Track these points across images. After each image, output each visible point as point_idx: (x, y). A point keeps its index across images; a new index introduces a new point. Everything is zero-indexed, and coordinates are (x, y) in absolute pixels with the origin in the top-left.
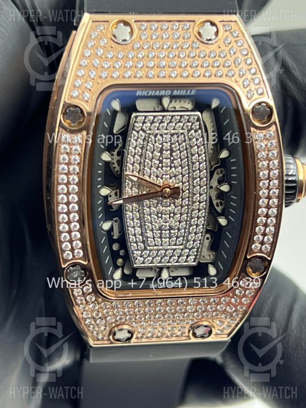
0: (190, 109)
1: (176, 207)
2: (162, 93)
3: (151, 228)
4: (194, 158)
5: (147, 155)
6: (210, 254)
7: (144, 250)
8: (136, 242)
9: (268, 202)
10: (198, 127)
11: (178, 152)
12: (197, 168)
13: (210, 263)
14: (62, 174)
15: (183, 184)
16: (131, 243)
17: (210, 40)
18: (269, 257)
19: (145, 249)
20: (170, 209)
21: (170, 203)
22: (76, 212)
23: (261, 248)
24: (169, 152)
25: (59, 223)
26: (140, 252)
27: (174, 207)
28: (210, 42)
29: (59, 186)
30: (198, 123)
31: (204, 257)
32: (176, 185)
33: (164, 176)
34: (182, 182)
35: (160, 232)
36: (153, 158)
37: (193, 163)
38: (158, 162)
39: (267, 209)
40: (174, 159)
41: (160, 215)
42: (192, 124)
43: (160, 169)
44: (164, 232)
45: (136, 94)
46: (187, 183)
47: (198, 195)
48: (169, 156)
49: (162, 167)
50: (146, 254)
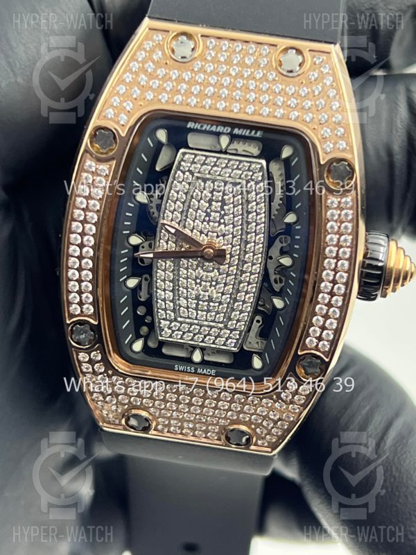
0: (255, 155)
1: (220, 275)
2: (220, 129)
3: (185, 295)
4: (250, 216)
5: (192, 203)
6: (259, 341)
7: (173, 322)
8: (165, 310)
9: (333, 288)
10: (260, 178)
11: (232, 205)
12: (253, 231)
13: (256, 353)
14: (78, 208)
15: (233, 246)
16: (158, 309)
17: (291, 71)
18: (327, 358)
19: (175, 320)
20: (213, 276)
21: (214, 269)
22: (90, 258)
23: (318, 345)
24: (220, 204)
25: (68, 268)
26: (168, 322)
27: (218, 274)
28: (291, 75)
29: (73, 223)
30: (261, 174)
31: (250, 343)
32: (224, 247)
33: (210, 233)
34: (231, 244)
35: (196, 301)
36: (198, 208)
37: (248, 223)
38: (205, 214)
39: (330, 296)
40: (225, 214)
41: (198, 281)
42: (254, 173)
43: (205, 223)
44: (201, 302)
45: (187, 125)
46: (238, 247)
47: (250, 264)
48: (219, 209)
49: (209, 221)
50: (175, 326)
